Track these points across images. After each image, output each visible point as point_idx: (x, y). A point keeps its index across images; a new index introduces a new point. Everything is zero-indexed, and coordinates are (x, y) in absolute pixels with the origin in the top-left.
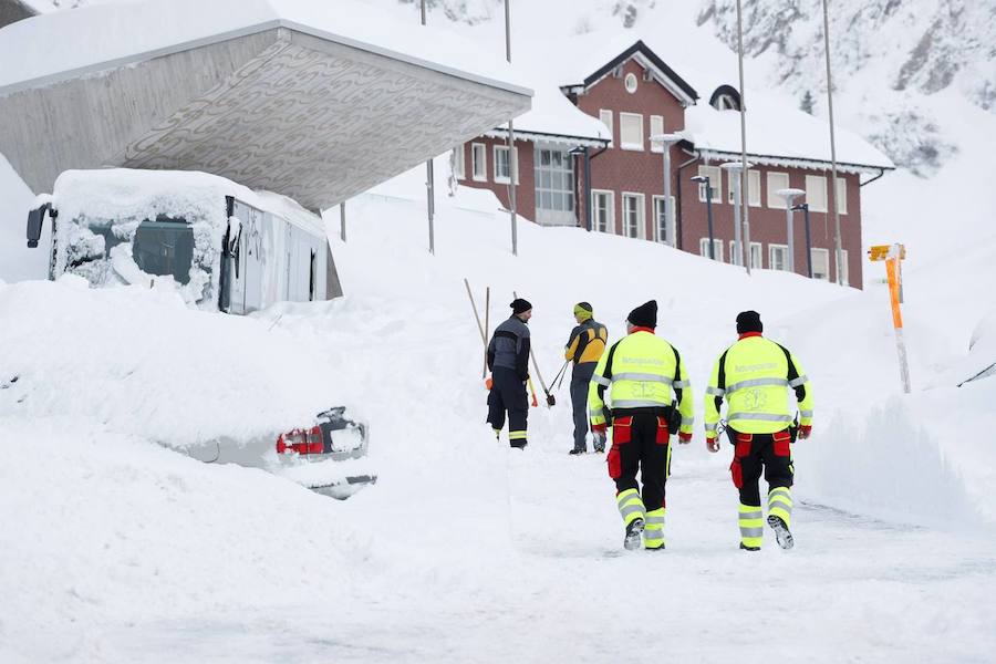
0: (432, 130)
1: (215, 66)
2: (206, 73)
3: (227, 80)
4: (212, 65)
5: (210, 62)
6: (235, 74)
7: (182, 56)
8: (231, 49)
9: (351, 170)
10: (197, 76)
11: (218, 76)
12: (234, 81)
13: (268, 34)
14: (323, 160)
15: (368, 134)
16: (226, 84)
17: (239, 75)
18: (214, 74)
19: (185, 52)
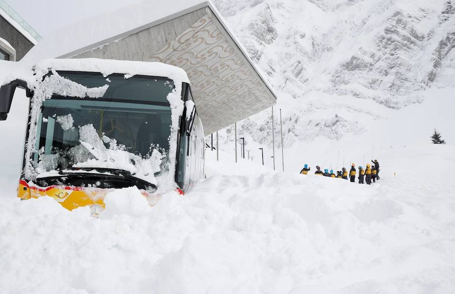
0: (245, 107)
1: (165, 35)
2: (160, 40)
3: (173, 43)
4: (163, 36)
5: (163, 34)
6: (177, 39)
7: (146, 32)
8: (175, 24)
9: (212, 121)
10: (154, 42)
11: (167, 41)
12: (176, 45)
13: (199, 12)
14: (204, 114)
15: (224, 103)
16: (171, 47)
17: (179, 41)
18: (164, 40)
19: (147, 29)
